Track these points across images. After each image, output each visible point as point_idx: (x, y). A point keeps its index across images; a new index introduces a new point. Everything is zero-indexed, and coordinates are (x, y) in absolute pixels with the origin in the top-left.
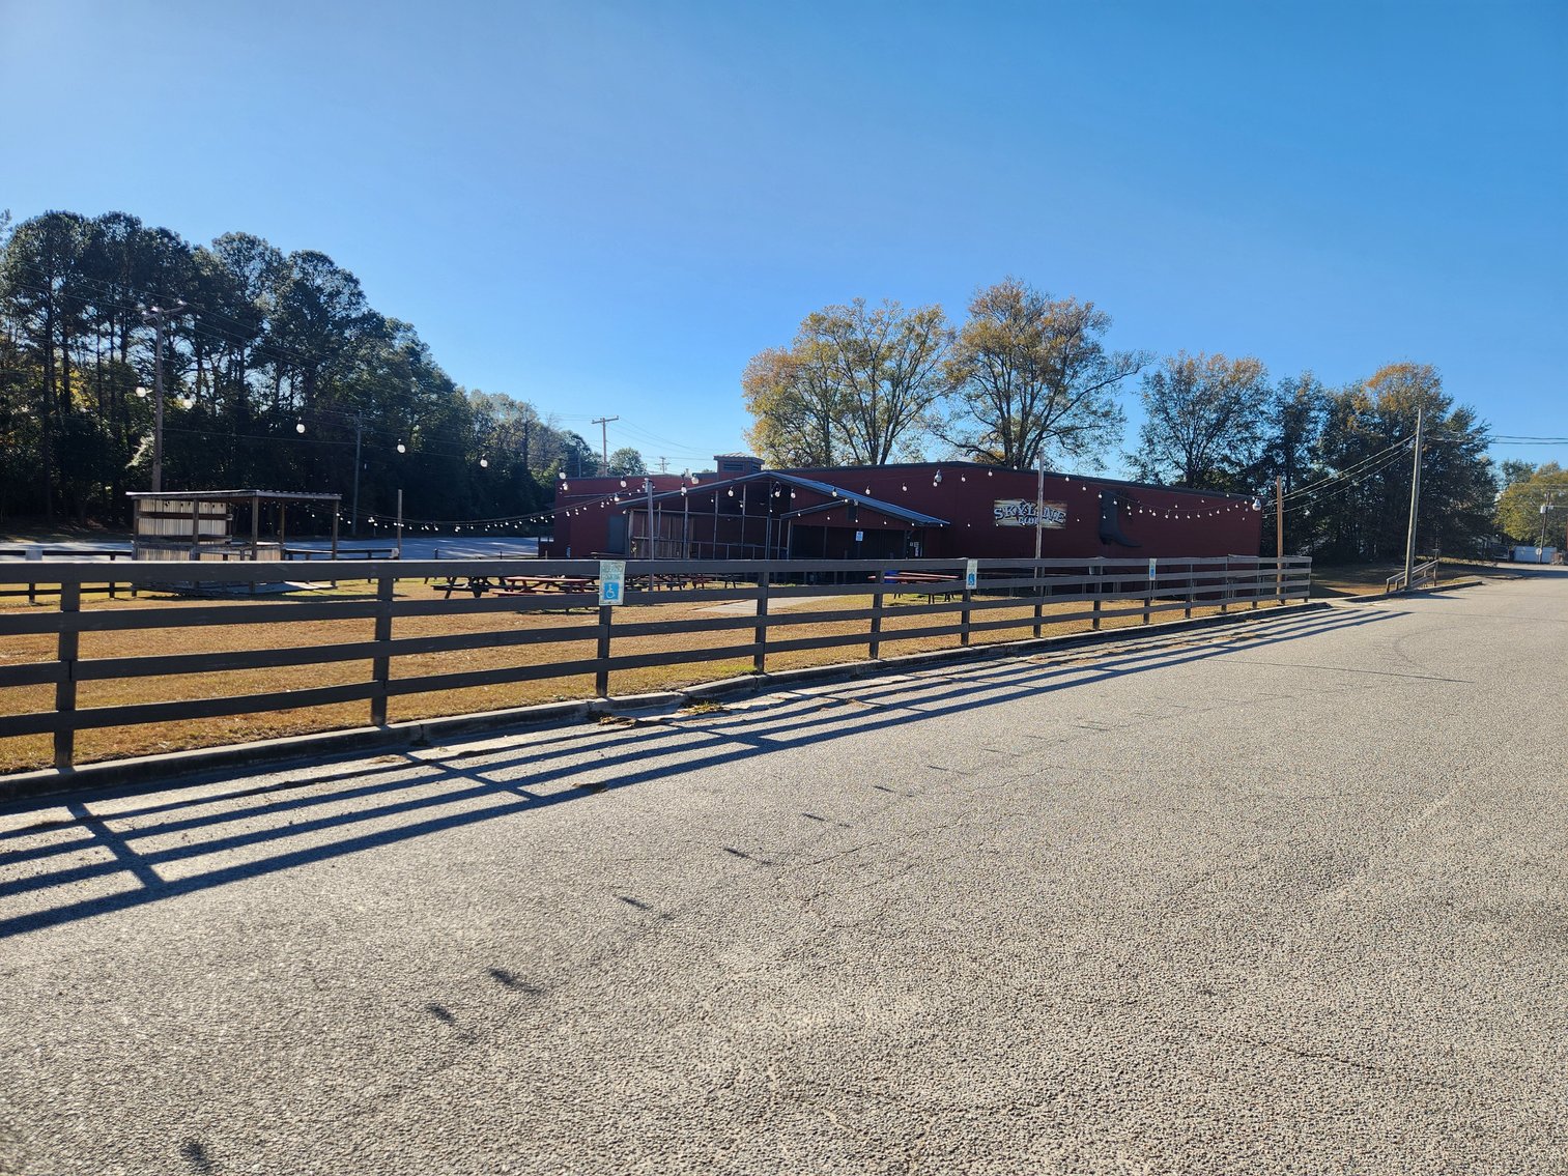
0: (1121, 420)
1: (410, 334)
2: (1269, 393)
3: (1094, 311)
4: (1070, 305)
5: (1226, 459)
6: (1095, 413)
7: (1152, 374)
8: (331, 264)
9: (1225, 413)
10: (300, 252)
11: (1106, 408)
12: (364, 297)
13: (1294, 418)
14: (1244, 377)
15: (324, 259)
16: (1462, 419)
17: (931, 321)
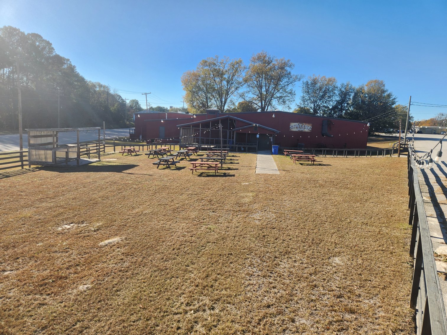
0: (294, 95)
1: (69, 62)
2: (337, 87)
3: (290, 62)
4: (283, 60)
5: (324, 106)
6: (287, 92)
7: (305, 81)
8: (42, 38)
9: (325, 93)
10: (30, 33)
11: (291, 91)
12: (54, 49)
13: (344, 95)
14: (330, 83)
15: (40, 36)
16: (389, 96)
17: (239, 63)
